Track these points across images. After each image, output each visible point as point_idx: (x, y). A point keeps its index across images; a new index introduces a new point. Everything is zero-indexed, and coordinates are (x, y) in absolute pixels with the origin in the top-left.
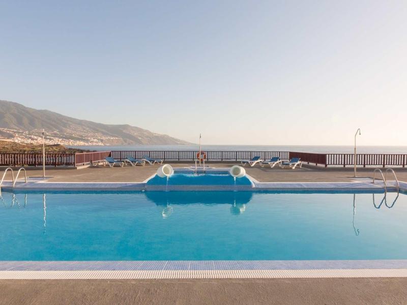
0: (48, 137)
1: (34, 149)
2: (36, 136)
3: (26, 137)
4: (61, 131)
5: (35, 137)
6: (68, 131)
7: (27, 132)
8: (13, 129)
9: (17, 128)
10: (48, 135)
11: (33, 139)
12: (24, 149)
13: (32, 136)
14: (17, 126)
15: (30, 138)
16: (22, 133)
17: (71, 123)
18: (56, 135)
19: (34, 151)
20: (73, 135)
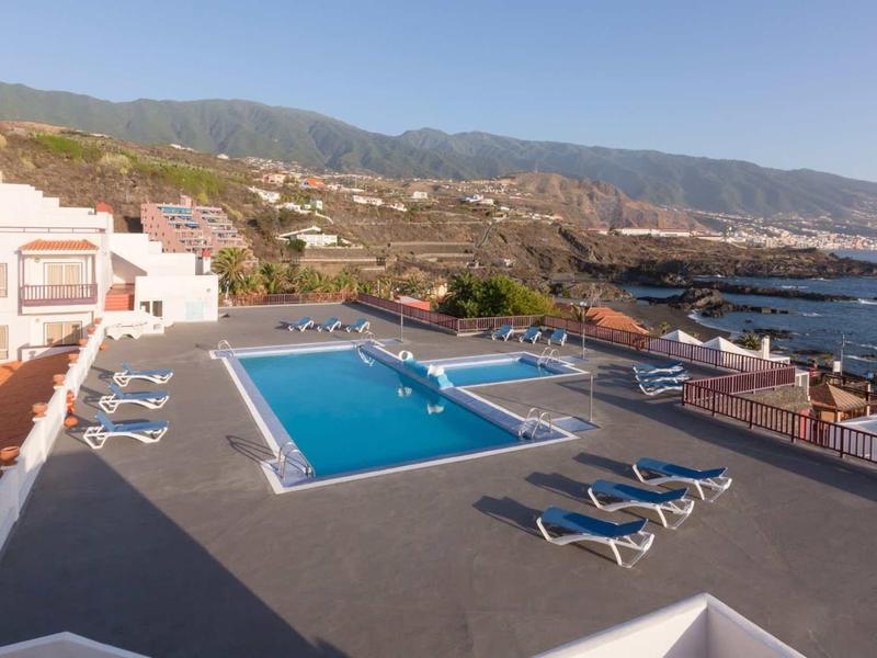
0: (804, 230)
1: (758, 257)
2: (778, 228)
3: (758, 230)
4: (837, 215)
5: (777, 231)
6: (857, 214)
7: (761, 220)
8: (736, 213)
9: (743, 212)
10: (805, 226)
11: (771, 235)
12: (738, 257)
13: (771, 229)
14: (743, 209)
15: (766, 232)
16: (751, 221)
17: (863, 195)
18: (823, 226)
19: (754, 262)
20: (869, 225)
